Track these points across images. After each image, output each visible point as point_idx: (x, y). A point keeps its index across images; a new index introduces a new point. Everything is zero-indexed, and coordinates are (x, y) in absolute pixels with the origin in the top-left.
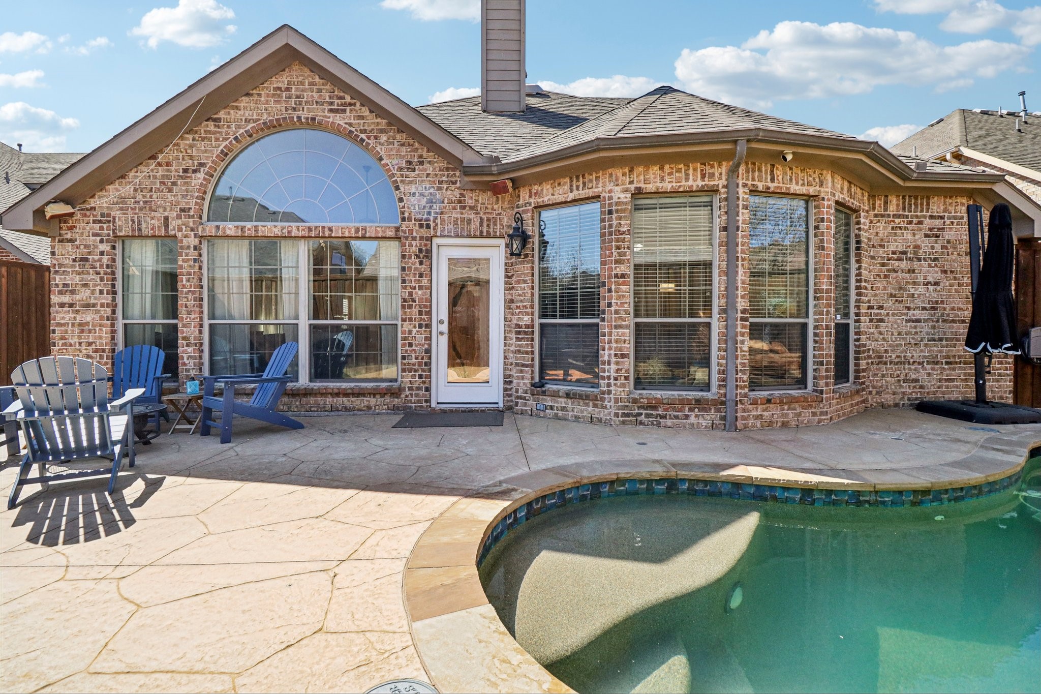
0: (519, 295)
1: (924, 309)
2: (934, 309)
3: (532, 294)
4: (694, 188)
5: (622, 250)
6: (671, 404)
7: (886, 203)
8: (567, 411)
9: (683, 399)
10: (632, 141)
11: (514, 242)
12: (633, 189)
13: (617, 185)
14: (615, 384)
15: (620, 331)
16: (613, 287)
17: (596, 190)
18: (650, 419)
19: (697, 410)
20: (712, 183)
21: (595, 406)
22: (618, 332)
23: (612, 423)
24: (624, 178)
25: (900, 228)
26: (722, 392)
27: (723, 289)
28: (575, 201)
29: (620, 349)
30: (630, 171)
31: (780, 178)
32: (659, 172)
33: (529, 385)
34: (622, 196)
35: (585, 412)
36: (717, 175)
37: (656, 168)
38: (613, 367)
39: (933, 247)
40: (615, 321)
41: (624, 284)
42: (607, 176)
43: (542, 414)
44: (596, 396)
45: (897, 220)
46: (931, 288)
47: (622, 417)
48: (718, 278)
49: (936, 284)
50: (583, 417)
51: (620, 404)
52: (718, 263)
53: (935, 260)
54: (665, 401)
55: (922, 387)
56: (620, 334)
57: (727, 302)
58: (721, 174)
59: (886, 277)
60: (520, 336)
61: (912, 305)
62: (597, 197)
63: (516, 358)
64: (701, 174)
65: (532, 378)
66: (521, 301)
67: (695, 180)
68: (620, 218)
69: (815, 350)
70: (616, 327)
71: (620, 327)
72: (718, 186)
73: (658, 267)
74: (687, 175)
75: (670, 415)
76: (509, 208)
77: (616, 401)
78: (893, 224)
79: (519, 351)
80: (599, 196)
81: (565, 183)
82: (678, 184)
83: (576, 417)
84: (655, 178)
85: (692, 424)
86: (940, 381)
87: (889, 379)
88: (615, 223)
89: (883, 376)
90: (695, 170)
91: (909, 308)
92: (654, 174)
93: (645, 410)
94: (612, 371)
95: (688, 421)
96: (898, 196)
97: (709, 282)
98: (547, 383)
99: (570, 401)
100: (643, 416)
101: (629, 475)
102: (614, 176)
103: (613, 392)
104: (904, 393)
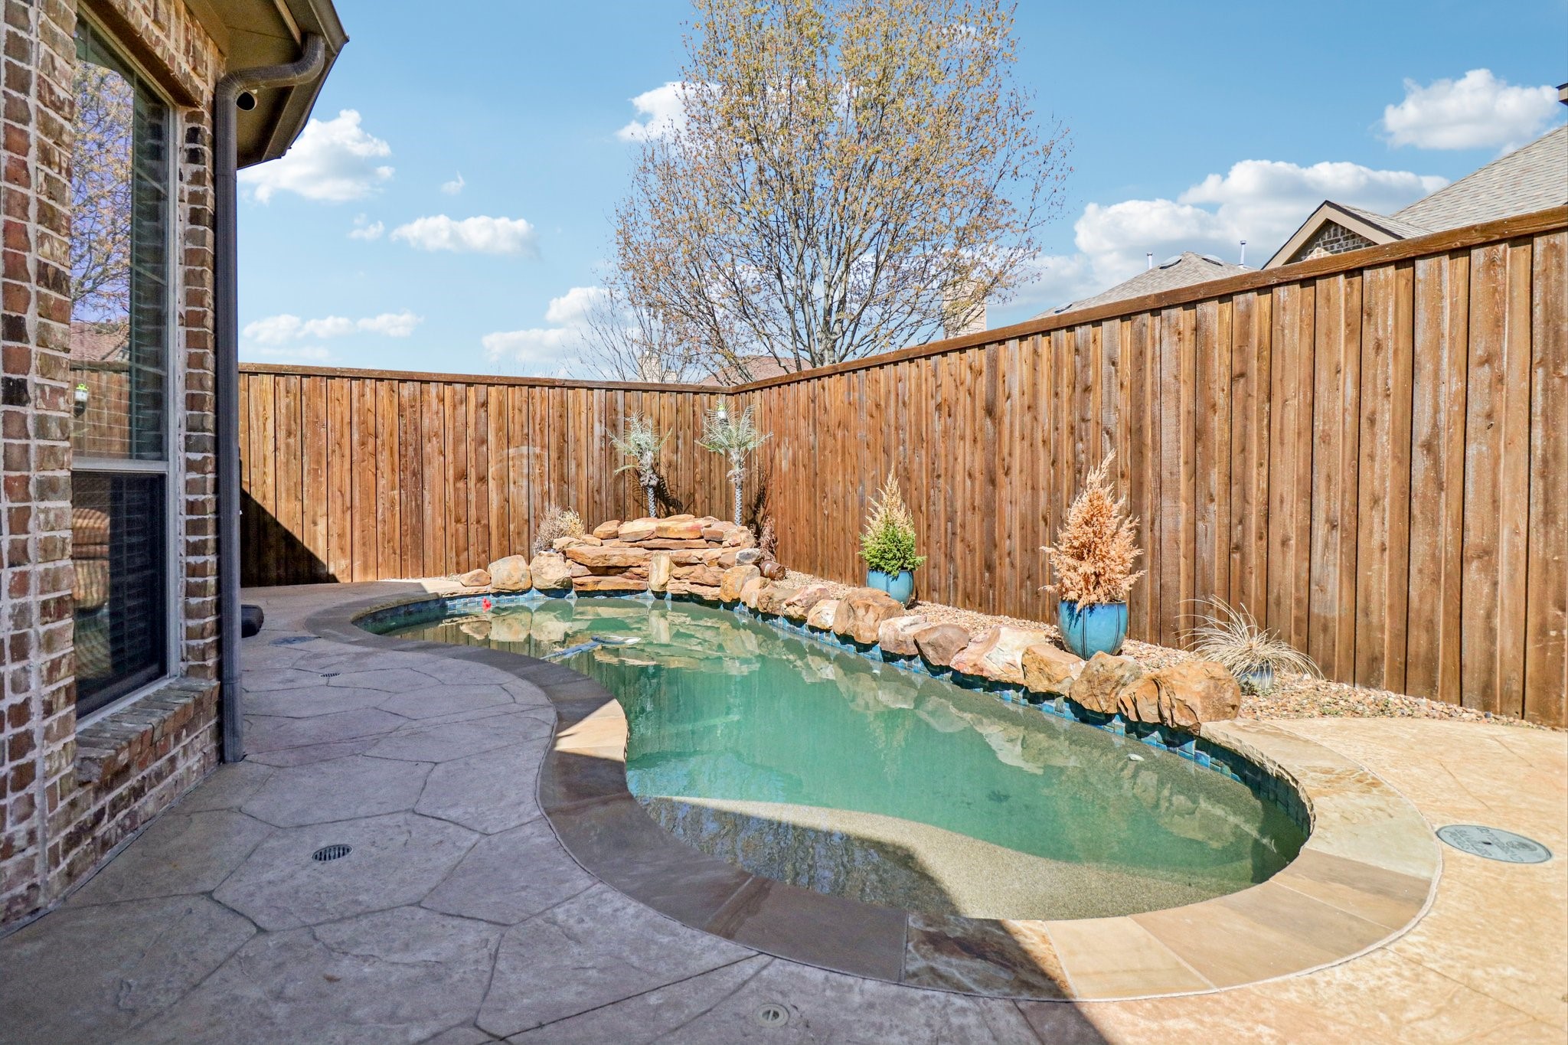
14: (45, 734)
15: (53, 505)
22: (47, 512)
29: (55, 581)
40: (40, 464)
51: (60, 805)
56: (52, 517)
70: (42, 490)
71: (53, 488)
75: (149, 777)
77: (52, 797)
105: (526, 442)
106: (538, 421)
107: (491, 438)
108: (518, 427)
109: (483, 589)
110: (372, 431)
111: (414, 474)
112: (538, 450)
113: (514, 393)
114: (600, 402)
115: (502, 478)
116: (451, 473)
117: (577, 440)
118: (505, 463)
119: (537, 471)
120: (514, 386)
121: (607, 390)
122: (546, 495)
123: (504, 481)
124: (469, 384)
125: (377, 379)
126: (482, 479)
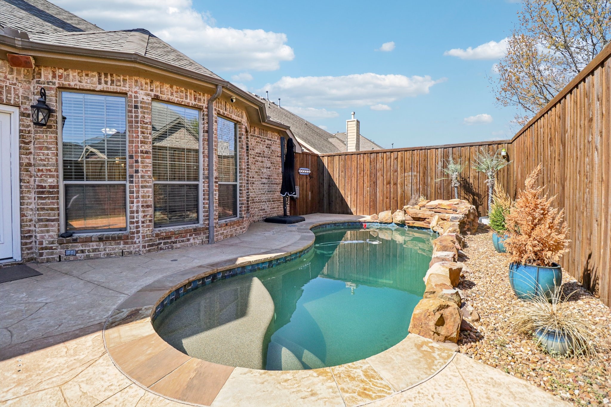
0: (41, 160)
1: (266, 178)
2: (269, 178)
3: (57, 160)
4: (190, 105)
5: (146, 135)
6: (180, 234)
7: (254, 130)
8: (99, 251)
9: (187, 230)
10: (160, 64)
11: (40, 113)
12: (153, 95)
13: (142, 89)
14: (142, 226)
15: (146, 189)
16: (140, 160)
17: (124, 88)
18: (167, 245)
19: (194, 235)
20: (200, 104)
21: (126, 243)
22: (144, 190)
23: (141, 253)
24: (146, 86)
25: (259, 142)
26: (206, 223)
27: (206, 165)
28: (102, 92)
29: (146, 202)
30: (151, 83)
31: (228, 109)
32: (170, 89)
33: (56, 237)
34: (145, 98)
35: (117, 249)
36: (202, 100)
37: (168, 86)
38: (141, 214)
39: (268, 152)
40: (142, 183)
41: (148, 158)
42: (133, 81)
43: (72, 258)
44: (128, 236)
45: (258, 139)
46: (268, 169)
47: (148, 247)
48: (203, 159)
49: (269, 168)
50: (115, 253)
51: (146, 239)
52: (202, 151)
53: (269, 158)
54: (176, 233)
55: (266, 212)
56: (145, 191)
57: (208, 173)
58: (204, 100)
59: (255, 164)
60: (44, 196)
61: (262, 177)
62: (124, 94)
63: (39, 215)
64: (194, 97)
65: (59, 230)
66: (44, 165)
67: (191, 100)
68: (144, 113)
69: (240, 198)
70: (142, 187)
71: (145, 187)
72: (203, 106)
73: (168, 149)
74: (186, 95)
75: (179, 241)
76: (25, 81)
77: (144, 237)
78: (256, 140)
79: (43, 209)
80: (126, 94)
81: (93, 76)
82: (182, 100)
83: (108, 254)
84: (167, 92)
85: (192, 244)
86: (271, 209)
87: (256, 209)
88: (140, 115)
89: (254, 208)
90: (191, 94)
91: (261, 178)
92: (167, 89)
93: (163, 240)
94: (140, 217)
95: (190, 242)
96: (258, 128)
97: (197, 161)
98: (74, 233)
99: (101, 244)
100: (162, 244)
101: (194, 278)
102: (139, 83)
103: (141, 231)
104: (261, 215)
105: (411, 171)
106: (415, 163)
107: (399, 169)
108: (408, 165)
109: (375, 221)
110: (362, 170)
111: (374, 183)
112: (415, 173)
113: (407, 153)
114: (441, 153)
115: (402, 184)
116: (385, 182)
117: (431, 169)
118: (403, 178)
119: (415, 181)
120: (407, 151)
121: (444, 148)
122: (418, 190)
123: (403, 184)
124: (392, 152)
125: (364, 154)
126: (396, 184)
